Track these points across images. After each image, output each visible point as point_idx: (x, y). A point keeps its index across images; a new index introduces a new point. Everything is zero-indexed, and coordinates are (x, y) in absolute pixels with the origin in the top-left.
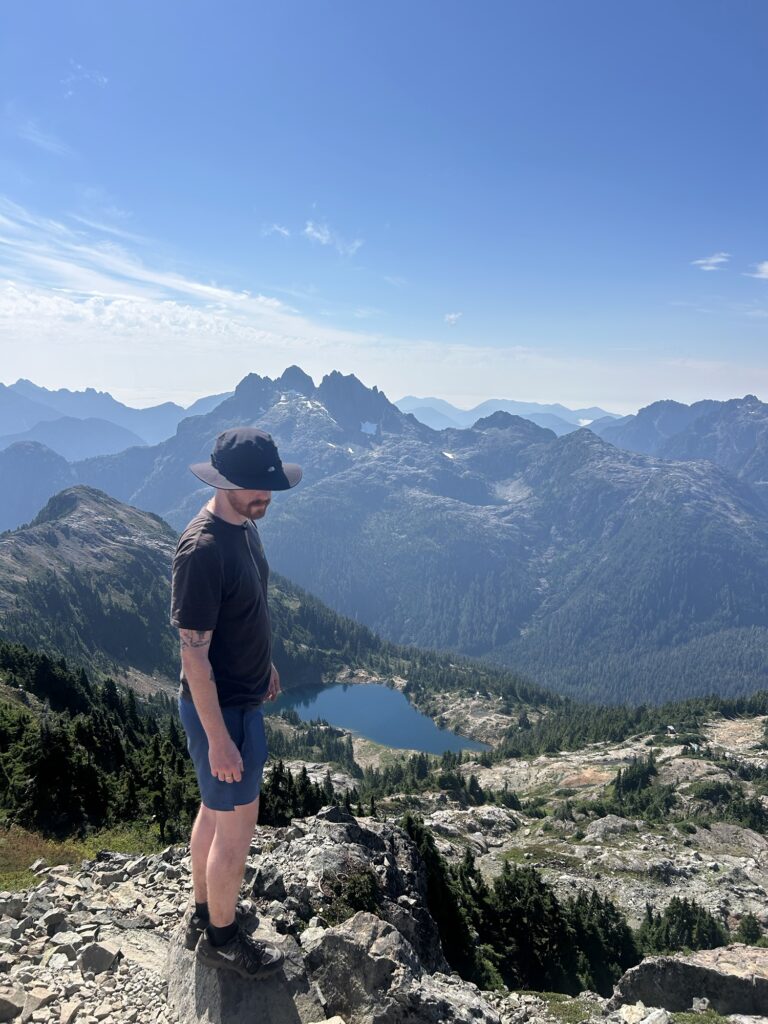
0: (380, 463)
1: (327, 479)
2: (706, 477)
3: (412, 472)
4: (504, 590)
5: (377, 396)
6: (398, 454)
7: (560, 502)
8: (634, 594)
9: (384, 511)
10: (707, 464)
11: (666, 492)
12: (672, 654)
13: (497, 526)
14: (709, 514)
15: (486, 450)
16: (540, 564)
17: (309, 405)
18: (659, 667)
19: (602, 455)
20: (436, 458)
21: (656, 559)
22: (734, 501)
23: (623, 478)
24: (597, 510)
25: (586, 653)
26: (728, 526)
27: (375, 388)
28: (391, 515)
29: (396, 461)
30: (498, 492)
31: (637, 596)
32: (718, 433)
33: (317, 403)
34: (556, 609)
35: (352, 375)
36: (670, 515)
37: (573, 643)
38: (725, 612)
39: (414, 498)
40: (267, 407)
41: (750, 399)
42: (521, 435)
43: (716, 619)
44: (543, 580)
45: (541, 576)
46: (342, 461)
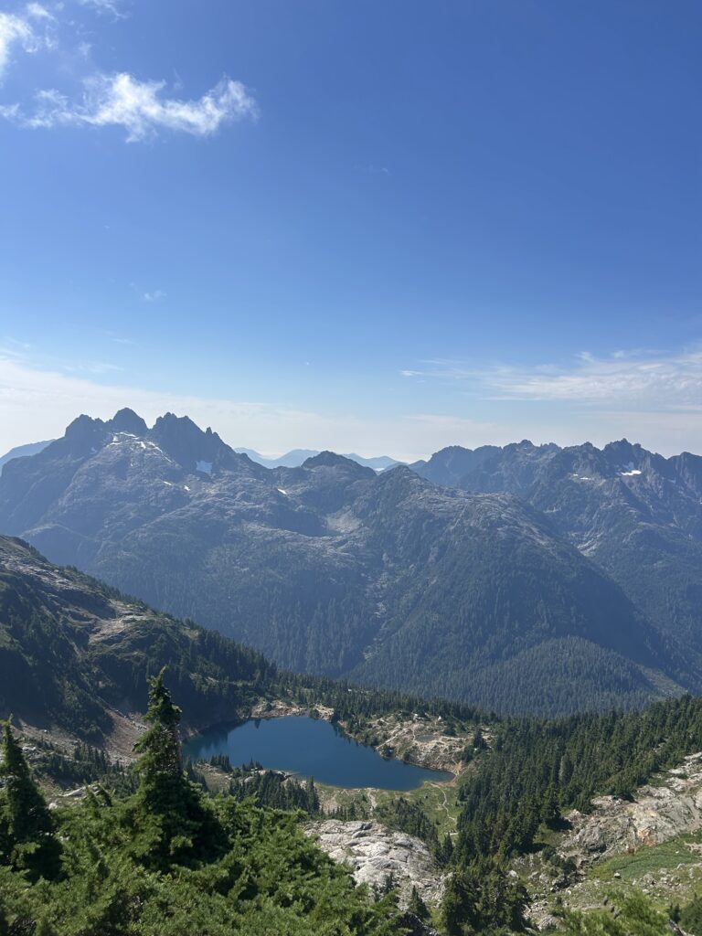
0: (218, 499)
1: (166, 516)
2: (509, 506)
3: (250, 507)
4: (346, 617)
5: (211, 437)
6: (234, 491)
7: (389, 531)
8: (464, 612)
9: (225, 545)
10: (508, 495)
11: (481, 519)
12: (505, 666)
13: (335, 556)
14: (519, 538)
15: (316, 486)
16: (376, 590)
17: (143, 445)
18: (496, 680)
19: (421, 488)
20: (272, 493)
21: (480, 580)
22: (536, 527)
23: (442, 508)
24: (422, 537)
25: (427, 672)
26: (536, 547)
27: (209, 429)
28: (231, 549)
29: (233, 497)
30: (330, 524)
31: (467, 614)
32: (503, 472)
33: (150, 443)
34: (395, 631)
35: (186, 417)
36: (487, 539)
37: (415, 663)
38: (543, 625)
39: (253, 532)
40: (99, 447)
41: (526, 443)
42: (346, 472)
43: (537, 632)
44: (380, 605)
45: (378, 600)
46: (179, 499)
